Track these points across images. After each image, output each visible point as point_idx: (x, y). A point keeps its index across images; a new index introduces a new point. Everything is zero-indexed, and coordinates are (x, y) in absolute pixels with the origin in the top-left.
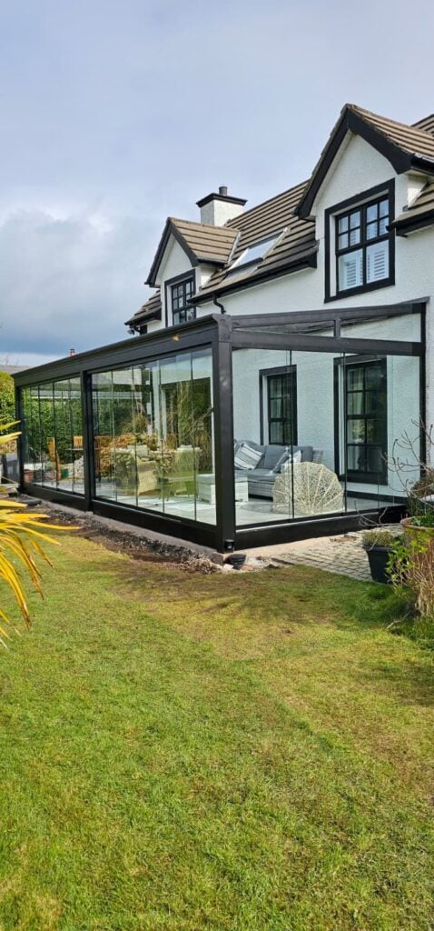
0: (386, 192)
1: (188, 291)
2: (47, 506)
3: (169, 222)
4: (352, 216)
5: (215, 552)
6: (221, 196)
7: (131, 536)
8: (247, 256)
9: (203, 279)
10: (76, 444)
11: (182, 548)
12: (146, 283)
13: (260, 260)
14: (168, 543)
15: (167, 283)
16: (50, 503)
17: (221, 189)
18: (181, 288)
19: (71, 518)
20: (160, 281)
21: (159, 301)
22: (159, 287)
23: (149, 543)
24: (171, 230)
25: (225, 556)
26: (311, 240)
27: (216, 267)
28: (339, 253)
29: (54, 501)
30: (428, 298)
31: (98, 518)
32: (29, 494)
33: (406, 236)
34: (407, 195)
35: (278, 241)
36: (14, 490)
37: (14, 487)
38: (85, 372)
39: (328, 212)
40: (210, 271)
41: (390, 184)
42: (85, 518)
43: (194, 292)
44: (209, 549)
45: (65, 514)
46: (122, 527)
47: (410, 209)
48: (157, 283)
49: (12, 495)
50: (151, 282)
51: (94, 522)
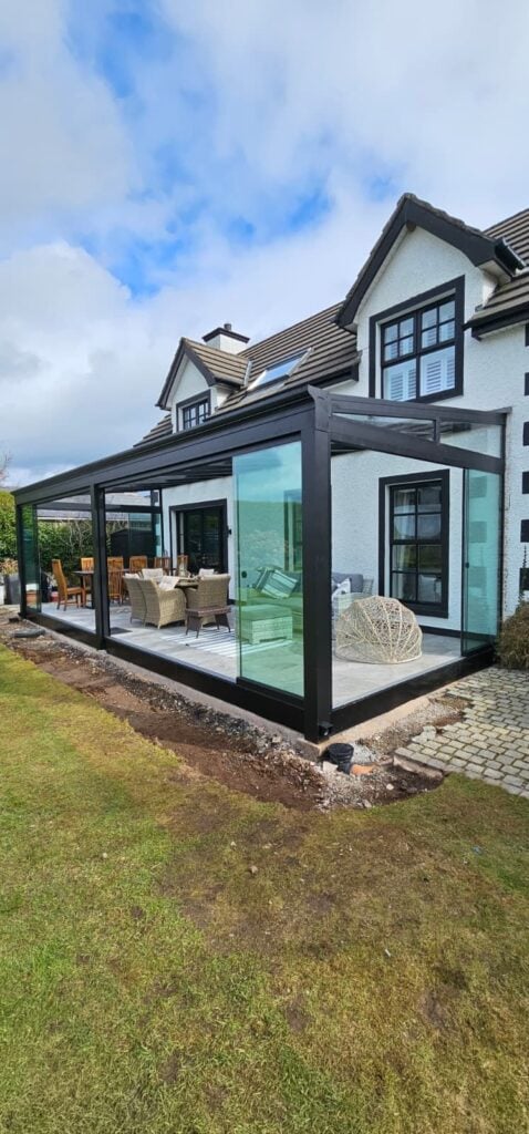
0: (453, 291)
1: (201, 412)
2: (52, 638)
3: (183, 342)
4: (402, 324)
5: (302, 740)
6: (226, 331)
7: (160, 690)
8: (266, 376)
9: (219, 400)
10: (83, 566)
11: (240, 721)
12: (157, 405)
13: (286, 377)
14: (216, 710)
15: (178, 405)
16: (55, 634)
17: (226, 326)
18: (193, 411)
19: (81, 655)
20: (172, 404)
21: (170, 424)
22: (170, 410)
23: (188, 705)
24: (185, 349)
25: (321, 747)
26: (352, 351)
27: (233, 388)
28: (385, 365)
29: (60, 631)
30: (511, 408)
31: (113, 659)
32: (31, 619)
33: (480, 339)
34: (481, 293)
35: (303, 359)
36: (16, 615)
37: (15, 609)
38: (96, 486)
39: (373, 320)
40: (224, 391)
41: (459, 283)
42: (97, 657)
43: (209, 413)
44: (287, 731)
45: (73, 649)
46: (145, 676)
47: (485, 308)
48: (168, 405)
49: (13, 621)
50: (161, 404)
51: (108, 663)
